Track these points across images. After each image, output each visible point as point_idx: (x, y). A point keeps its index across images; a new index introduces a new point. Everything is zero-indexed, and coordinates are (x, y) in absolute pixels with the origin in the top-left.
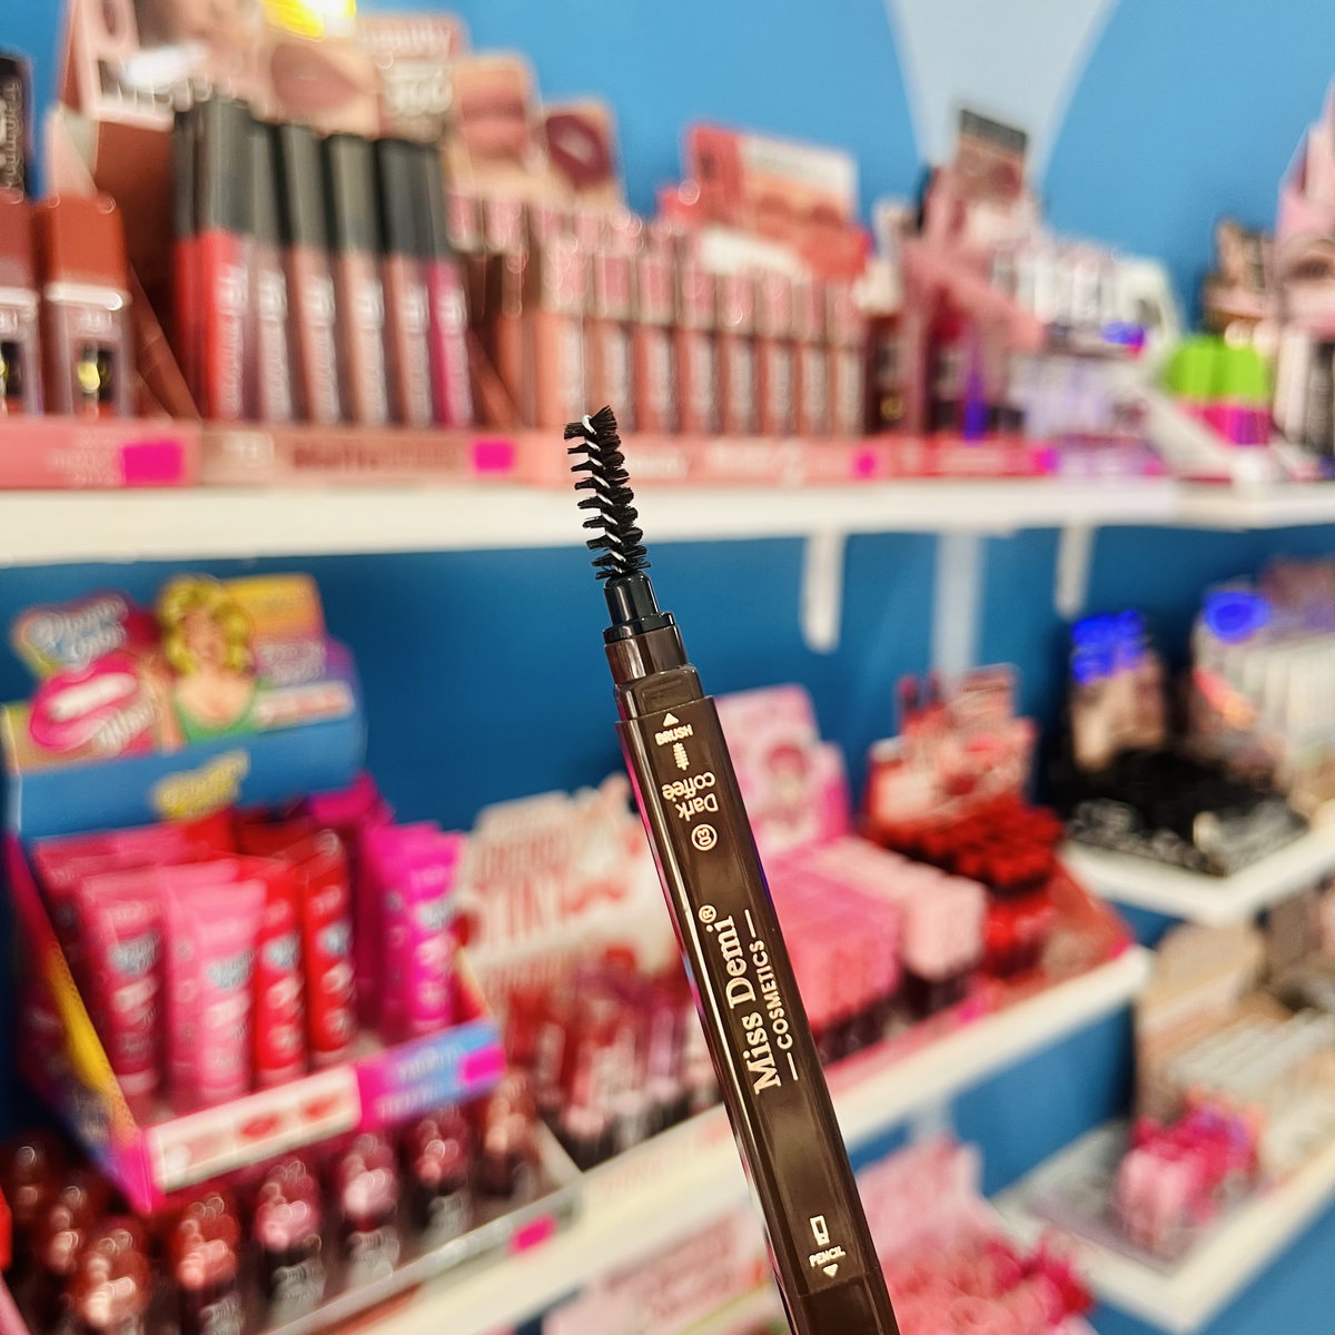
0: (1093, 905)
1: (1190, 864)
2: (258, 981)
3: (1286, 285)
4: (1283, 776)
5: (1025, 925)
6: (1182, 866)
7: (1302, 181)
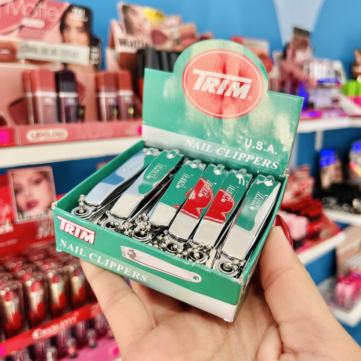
0: (331, 222)
1: (352, 211)
5: (316, 227)
6: (350, 212)
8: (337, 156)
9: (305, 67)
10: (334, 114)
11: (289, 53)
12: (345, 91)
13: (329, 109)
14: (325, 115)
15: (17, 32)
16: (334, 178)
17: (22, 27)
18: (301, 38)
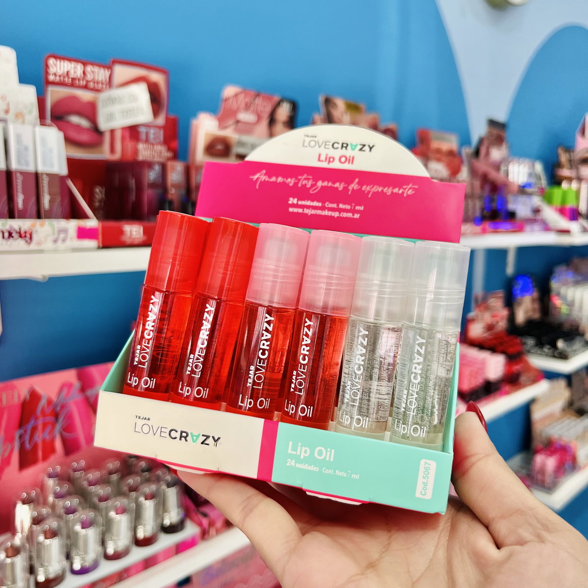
1: (556, 355)
3: (579, 166)
4: (581, 328)
5: (516, 368)
6: (554, 356)
7: (583, 132)
8: (534, 284)
9: (503, 168)
10: (536, 227)
11: (483, 151)
12: (549, 200)
13: (532, 221)
14: (528, 228)
15: (234, 127)
16: (530, 314)
17: (238, 122)
18: (495, 132)
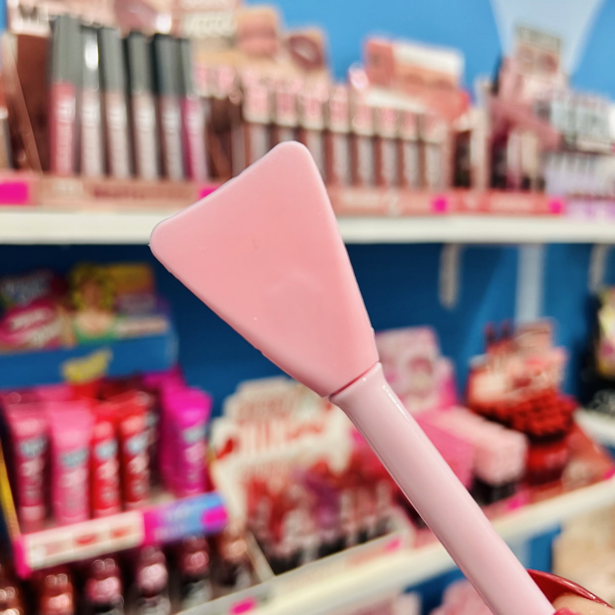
2: (93, 465)
5: (551, 459)
